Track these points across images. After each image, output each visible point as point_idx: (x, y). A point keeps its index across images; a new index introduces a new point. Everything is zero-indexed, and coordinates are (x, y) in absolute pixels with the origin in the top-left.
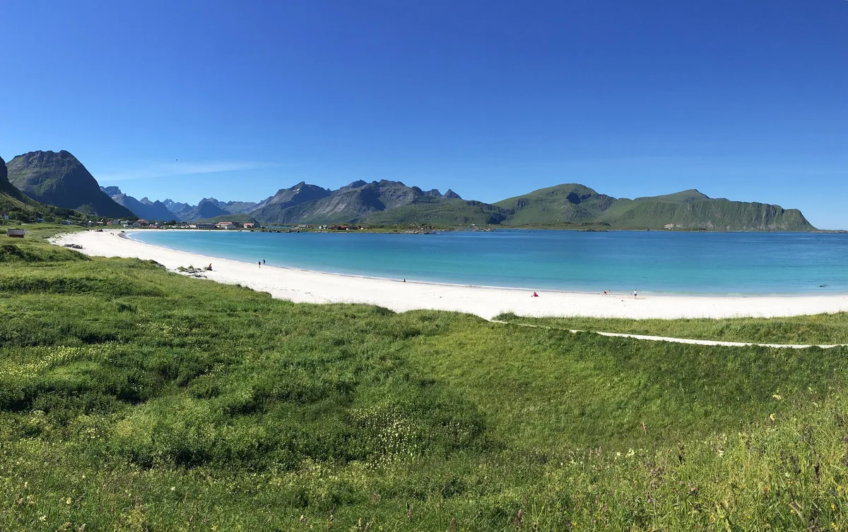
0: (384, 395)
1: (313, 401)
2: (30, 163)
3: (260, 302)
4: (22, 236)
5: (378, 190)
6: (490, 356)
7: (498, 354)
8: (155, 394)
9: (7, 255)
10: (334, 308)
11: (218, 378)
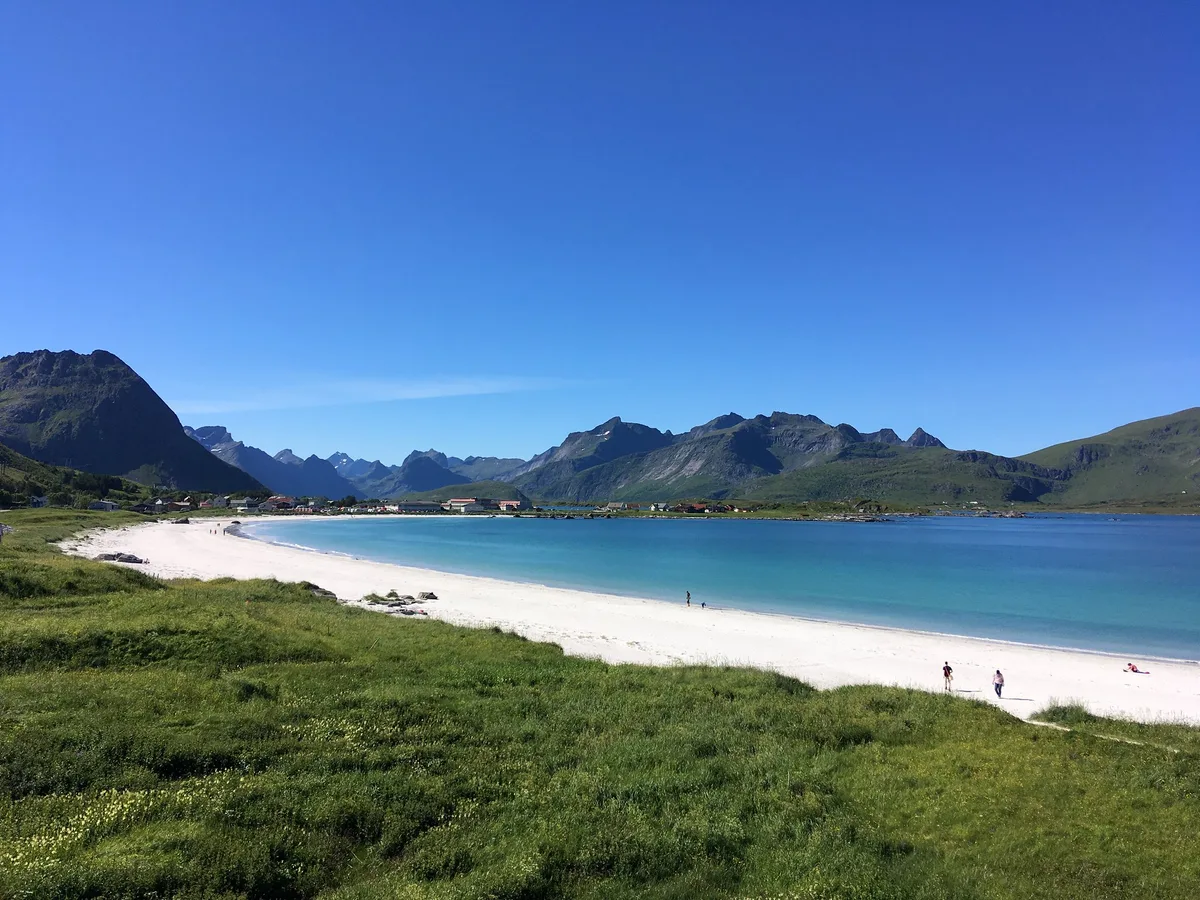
0: (805, 869)
1: (660, 877)
2: (19, 376)
3: (540, 663)
5: (767, 432)
6: (1034, 804)
7: (1051, 799)
8: (331, 882)
10: (689, 675)
11: (468, 829)
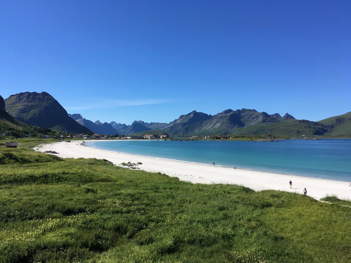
0: (251, 244)
1: (209, 245)
2: (21, 100)
3: (173, 183)
4: (16, 147)
5: (240, 114)
6: (321, 225)
7: (326, 224)
8: (113, 245)
9: (7, 160)
10: (216, 187)
11: (152, 231)
